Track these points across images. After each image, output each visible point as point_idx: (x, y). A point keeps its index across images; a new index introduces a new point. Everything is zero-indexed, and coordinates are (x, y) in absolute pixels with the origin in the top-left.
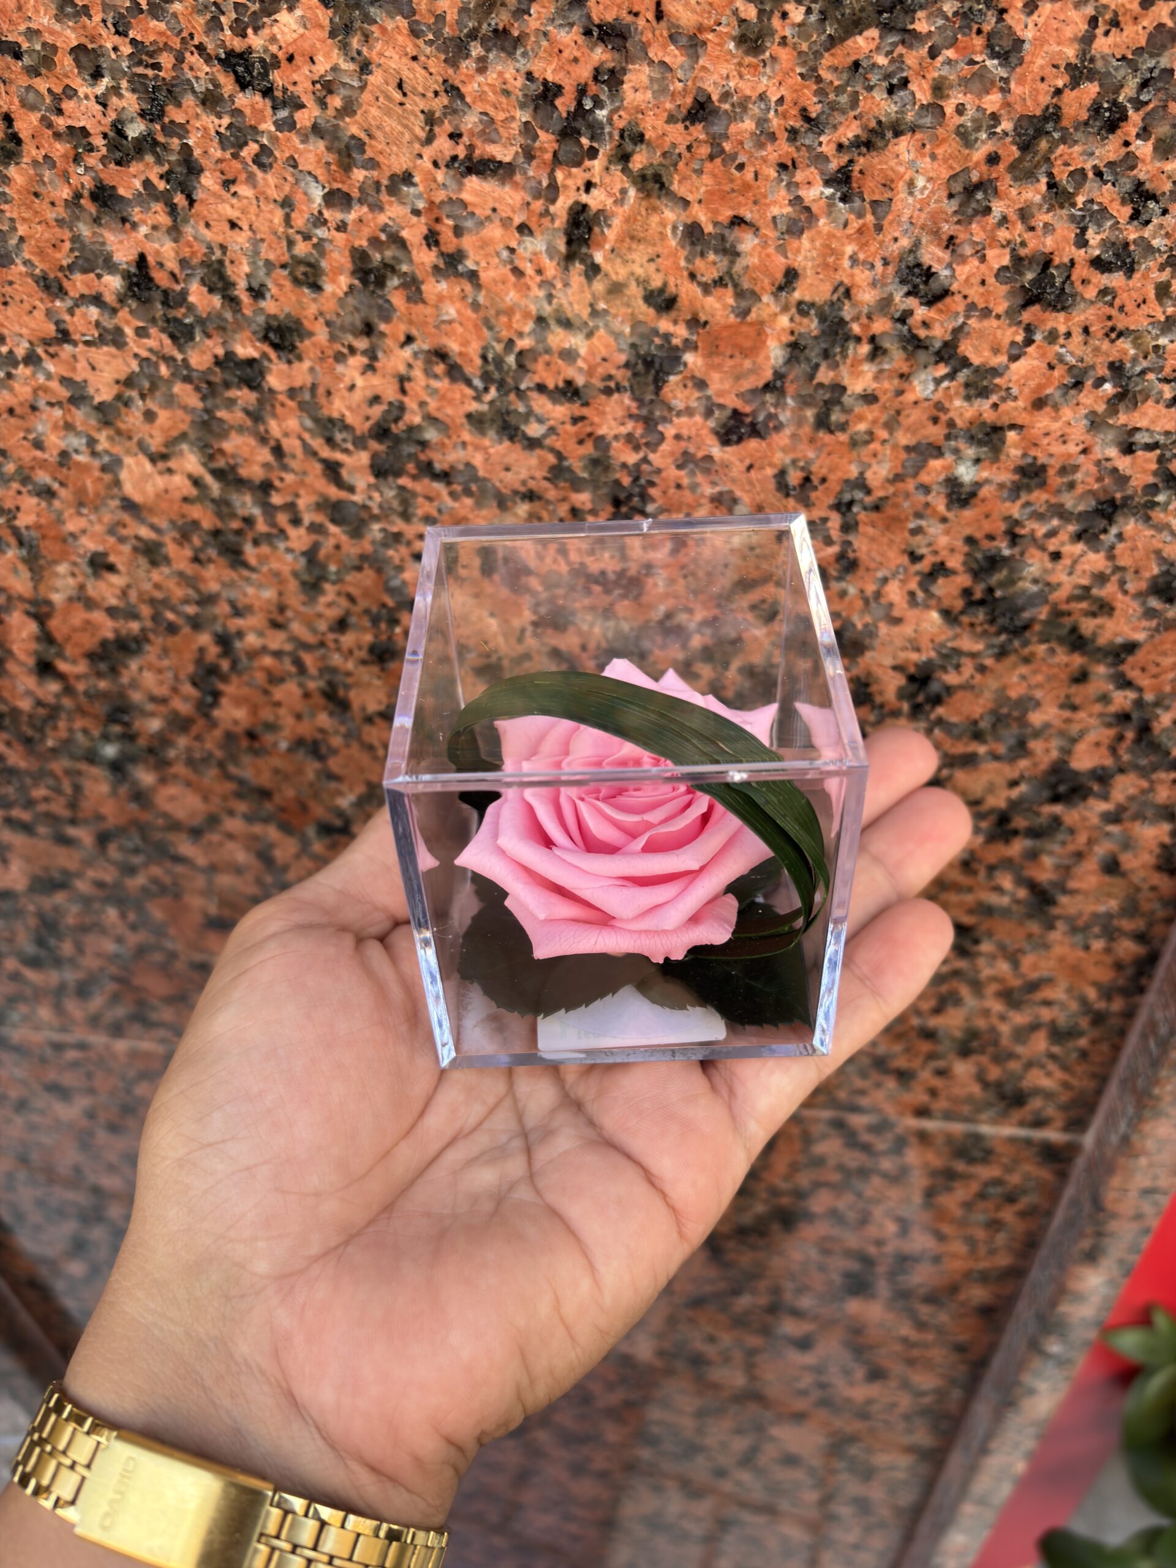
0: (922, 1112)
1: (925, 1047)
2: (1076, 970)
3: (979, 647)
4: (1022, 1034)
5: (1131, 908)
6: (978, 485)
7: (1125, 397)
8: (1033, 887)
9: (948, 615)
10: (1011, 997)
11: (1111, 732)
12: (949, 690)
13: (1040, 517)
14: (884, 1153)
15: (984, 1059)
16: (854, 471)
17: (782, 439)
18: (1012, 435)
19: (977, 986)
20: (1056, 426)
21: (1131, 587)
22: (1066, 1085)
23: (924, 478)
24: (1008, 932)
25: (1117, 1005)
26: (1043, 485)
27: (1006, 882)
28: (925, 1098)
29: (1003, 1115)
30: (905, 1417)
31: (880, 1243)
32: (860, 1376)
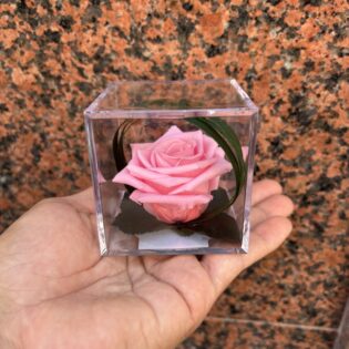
0: (280, 320)
1: (280, 292)
2: (332, 258)
3: (294, 130)
4: (314, 286)
6: (292, 70)
7: (339, 37)
8: (316, 225)
9: (284, 119)
10: (310, 270)
11: (340, 163)
12: (285, 147)
13: (313, 81)
14: (268, 338)
15: (301, 296)
16: (251, 66)
17: (228, 54)
18: (302, 52)
19: (298, 266)
20: (317, 48)
21: (344, 106)
22: (330, 307)
23: (274, 68)
24: (308, 243)
26: (313, 69)
27: (307, 223)
28: (281, 314)
29: (309, 320)
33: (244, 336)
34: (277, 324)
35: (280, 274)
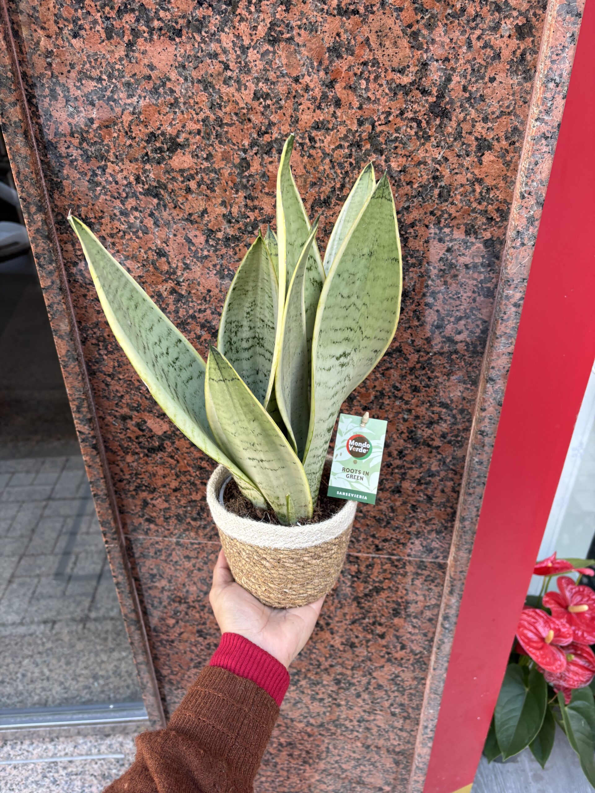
0: (409, 555)
1: (408, 536)
2: (439, 516)
3: (411, 446)
4: (430, 532)
5: (448, 501)
6: (408, 419)
8: (427, 496)
9: (405, 441)
10: (426, 523)
11: (438, 463)
12: (406, 454)
13: (419, 424)
14: (401, 568)
15: (422, 539)
18: (413, 411)
19: (418, 520)
20: (420, 410)
21: (437, 436)
22: (441, 546)
25: (449, 525)
26: (419, 419)
29: (428, 555)
30: (412, 665)
31: (402, 598)
32: (399, 648)
33: (385, 567)
34: (407, 558)
35: (407, 525)
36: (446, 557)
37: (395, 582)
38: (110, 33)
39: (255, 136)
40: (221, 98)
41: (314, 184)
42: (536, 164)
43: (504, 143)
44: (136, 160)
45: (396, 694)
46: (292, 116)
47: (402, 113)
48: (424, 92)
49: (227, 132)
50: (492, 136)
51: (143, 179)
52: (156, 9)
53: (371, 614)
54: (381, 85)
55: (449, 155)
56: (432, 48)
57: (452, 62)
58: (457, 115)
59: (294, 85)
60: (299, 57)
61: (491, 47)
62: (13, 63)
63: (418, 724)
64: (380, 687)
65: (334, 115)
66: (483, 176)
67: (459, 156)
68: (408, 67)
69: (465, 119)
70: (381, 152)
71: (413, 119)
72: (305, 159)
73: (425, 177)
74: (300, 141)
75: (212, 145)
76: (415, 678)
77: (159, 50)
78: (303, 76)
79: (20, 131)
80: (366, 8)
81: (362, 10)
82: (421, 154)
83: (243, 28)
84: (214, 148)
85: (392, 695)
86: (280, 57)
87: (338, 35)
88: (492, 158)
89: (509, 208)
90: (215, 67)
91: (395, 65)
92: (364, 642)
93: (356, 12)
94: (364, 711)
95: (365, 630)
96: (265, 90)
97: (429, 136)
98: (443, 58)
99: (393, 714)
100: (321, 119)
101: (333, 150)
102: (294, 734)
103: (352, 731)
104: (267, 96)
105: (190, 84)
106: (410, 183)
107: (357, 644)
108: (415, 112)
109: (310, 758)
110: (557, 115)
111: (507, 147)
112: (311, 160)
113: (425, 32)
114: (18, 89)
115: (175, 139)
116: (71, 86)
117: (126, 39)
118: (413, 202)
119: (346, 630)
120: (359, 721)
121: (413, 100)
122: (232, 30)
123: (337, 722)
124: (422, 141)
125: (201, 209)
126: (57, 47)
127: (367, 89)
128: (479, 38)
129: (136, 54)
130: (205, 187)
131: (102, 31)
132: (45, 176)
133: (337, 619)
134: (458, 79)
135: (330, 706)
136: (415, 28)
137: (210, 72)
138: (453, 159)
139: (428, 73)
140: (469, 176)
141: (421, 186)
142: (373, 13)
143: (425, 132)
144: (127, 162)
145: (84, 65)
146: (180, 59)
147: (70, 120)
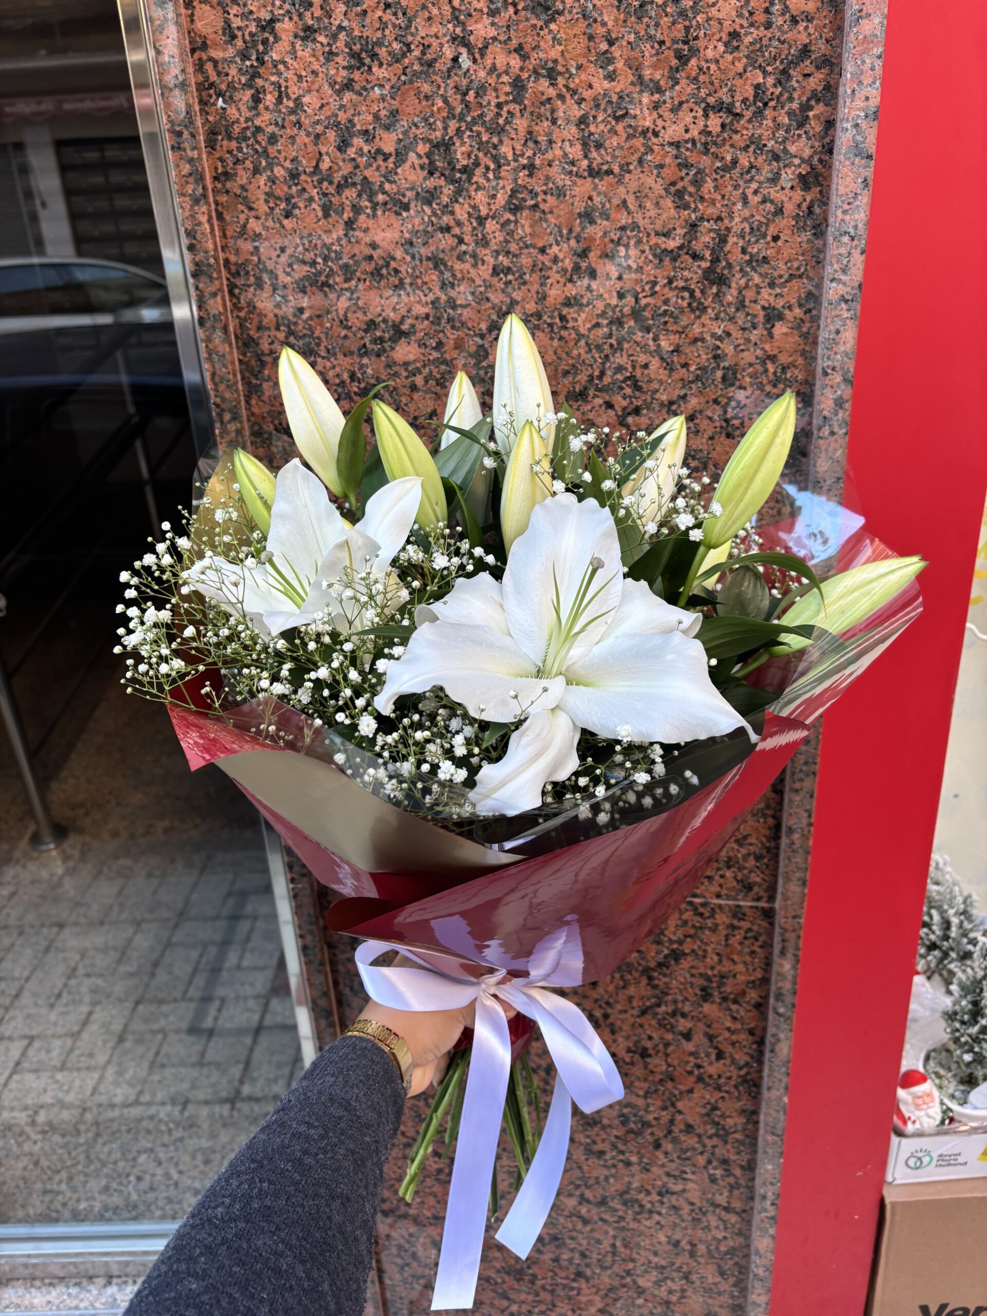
0: (718, 896)
1: (715, 865)
2: (757, 830)
4: (746, 858)
5: (769, 807)
10: (739, 842)
14: (709, 917)
15: (735, 870)
22: (764, 880)
25: (773, 845)
28: (718, 889)
29: (746, 895)
30: (736, 1087)
31: (712, 968)
32: (713, 1057)
33: (684, 917)
34: (716, 901)
36: (772, 898)
37: (702, 941)
38: (327, 211)
39: (494, 317)
40: (454, 275)
41: (566, 373)
42: (838, 332)
43: (798, 311)
44: (352, 353)
45: (715, 1141)
46: (538, 292)
47: (670, 282)
48: (695, 257)
49: (460, 315)
50: (782, 304)
51: (359, 375)
52: (382, 182)
53: (670, 998)
54: (643, 252)
55: (732, 328)
56: (700, 207)
57: (726, 221)
58: (738, 281)
59: (540, 256)
60: (545, 225)
61: (772, 202)
62: (216, 249)
63: (752, 1198)
64: (689, 1128)
65: (589, 288)
66: (775, 352)
67: (744, 329)
68: (674, 229)
69: (747, 286)
70: (648, 330)
71: (684, 289)
72: (556, 343)
73: (704, 357)
74: (549, 321)
75: (443, 331)
76: (743, 1112)
77: (384, 226)
78: (551, 245)
79: (219, 325)
80: (621, 167)
81: (616, 169)
82: (697, 329)
83: (480, 197)
84: (445, 335)
85: (709, 1143)
86: (523, 226)
87: (590, 198)
88: (785, 330)
89: (812, 391)
90: (446, 241)
91: (658, 227)
92: (661, 1047)
93: (609, 172)
94: (668, 1175)
95: (662, 1025)
96: (505, 263)
97: (706, 308)
98: (715, 217)
99: (713, 1180)
100: (573, 293)
101: (590, 330)
102: (562, 1220)
103: (651, 1212)
104: (508, 270)
105: (418, 262)
106: (685, 365)
107: (651, 1051)
108: (687, 280)
109: (588, 1265)
110: (856, 274)
111: (802, 315)
112: (562, 343)
113: (691, 189)
114: (220, 278)
115: (398, 326)
116: (280, 273)
117: (345, 216)
118: (691, 388)
119: (633, 1025)
120: (660, 1194)
121: (683, 266)
122: (468, 200)
123: (627, 1196)
124: (697, 313)
125: (429, 410)
126: (267, 228)
127: (627, 257)
128: (756, 192)
129: (357, 233)
130: (434, 383)
131: (318, 209)
132: (243, 378)
133: (619, 1007)
134: (735, 239)
135: (614, 1166)
136: (680, 185)
137: (441, 247)
138: (736, 333)
139: (699, 235)
140: (759, 352)
141: (699, 369)
142: (629, 172)
143: (700, 303)
144: (340, 356)
145: (296, 248)
146: (407, 235)
147: (277, 311)
